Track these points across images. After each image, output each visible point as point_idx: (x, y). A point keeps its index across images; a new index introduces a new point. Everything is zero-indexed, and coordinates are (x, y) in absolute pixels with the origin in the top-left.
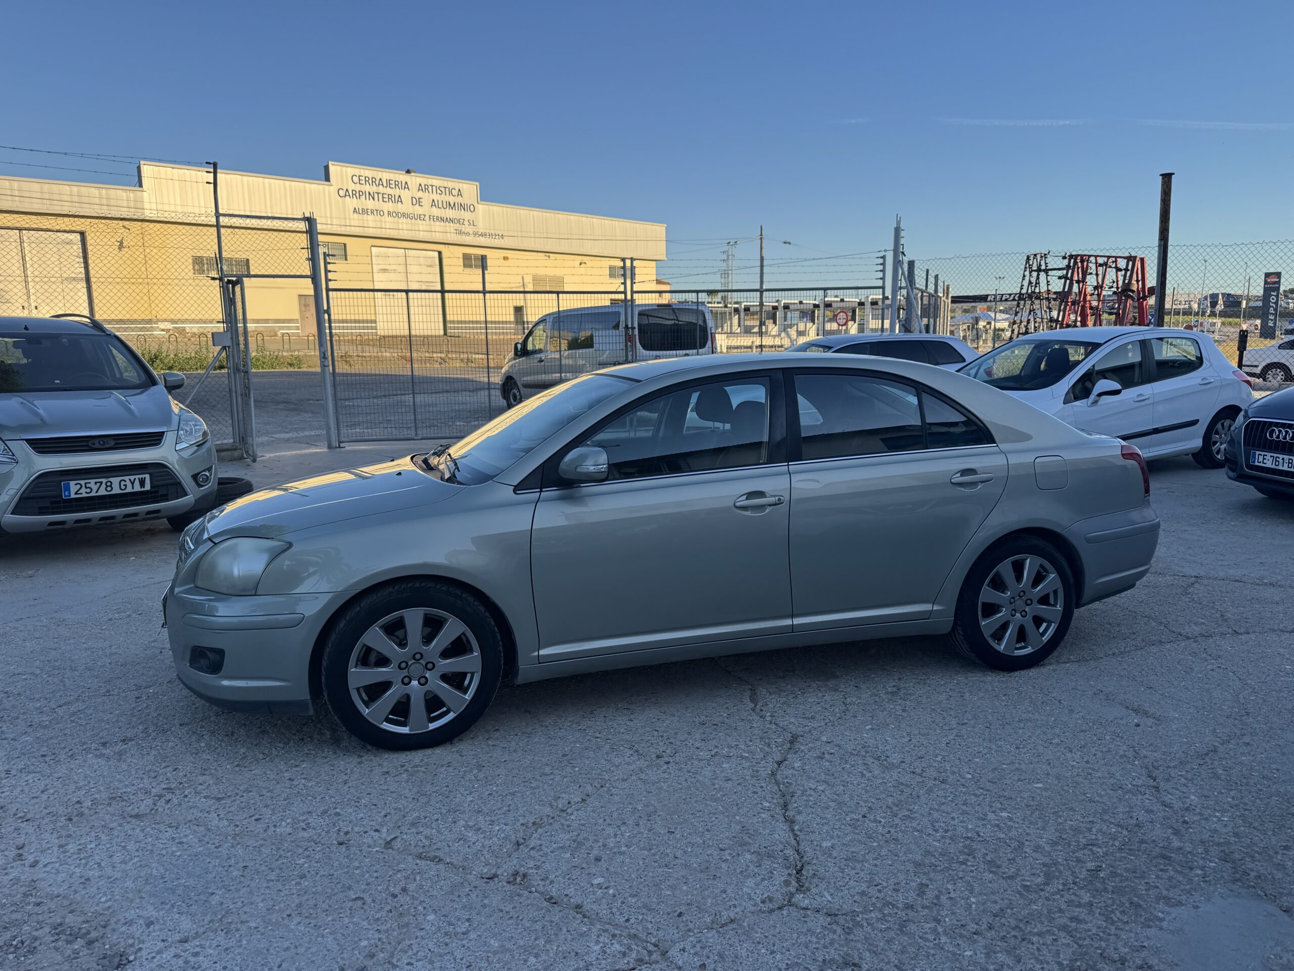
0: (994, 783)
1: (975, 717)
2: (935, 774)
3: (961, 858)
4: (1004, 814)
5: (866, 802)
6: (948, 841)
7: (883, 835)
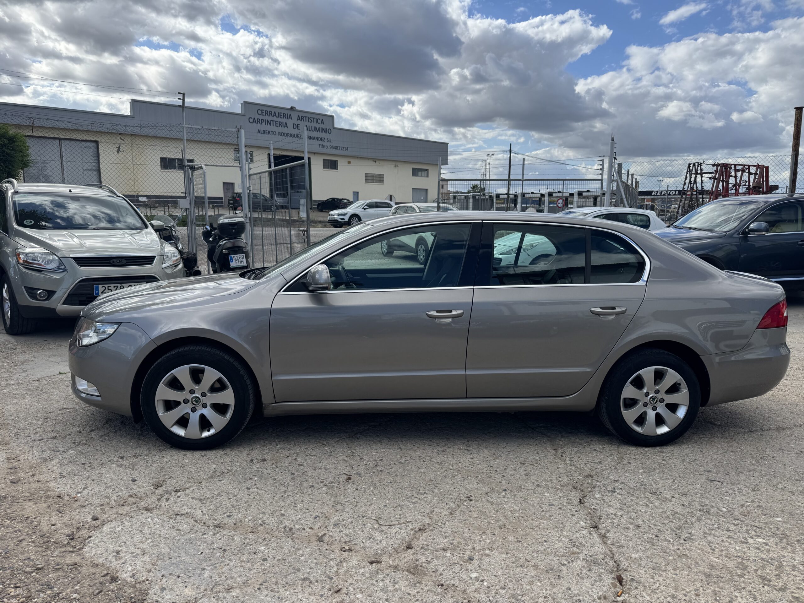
0: (745, 516)
1: (715, 466)
2: (699, 507)
3: (739, 572)
4: (759, 540)
5: (655, 525)
6: (725, 559)
7: (674, 551)
